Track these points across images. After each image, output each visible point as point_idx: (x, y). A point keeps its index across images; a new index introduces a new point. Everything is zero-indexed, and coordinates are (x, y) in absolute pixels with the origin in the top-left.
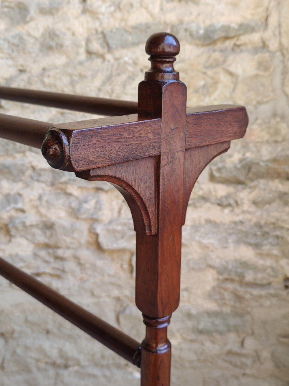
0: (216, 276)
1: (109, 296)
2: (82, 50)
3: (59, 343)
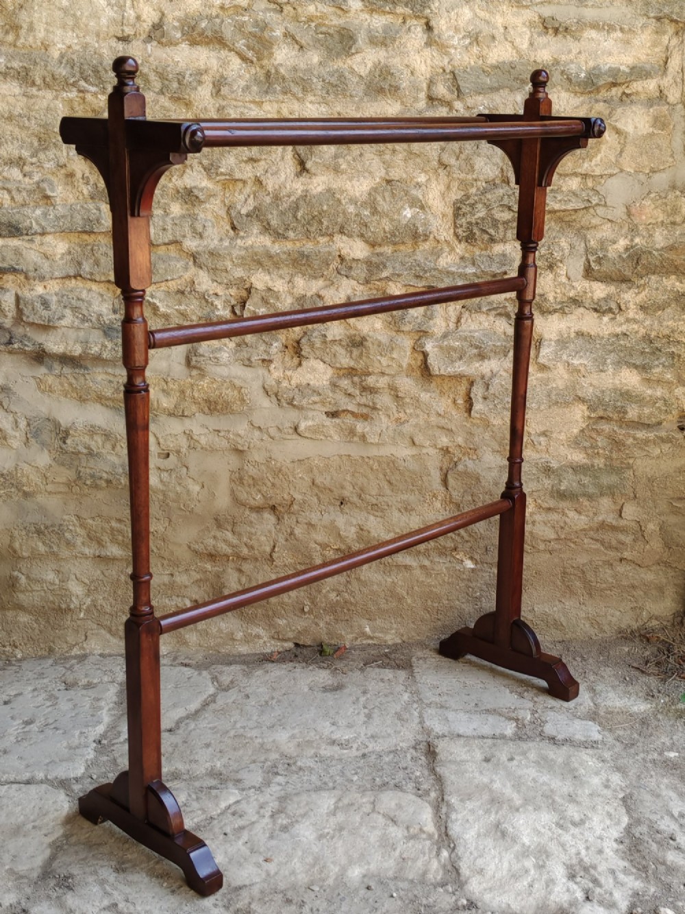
0: (587, 413)
1: (435, 446)
2: (422, 95)
3: (359, 517)
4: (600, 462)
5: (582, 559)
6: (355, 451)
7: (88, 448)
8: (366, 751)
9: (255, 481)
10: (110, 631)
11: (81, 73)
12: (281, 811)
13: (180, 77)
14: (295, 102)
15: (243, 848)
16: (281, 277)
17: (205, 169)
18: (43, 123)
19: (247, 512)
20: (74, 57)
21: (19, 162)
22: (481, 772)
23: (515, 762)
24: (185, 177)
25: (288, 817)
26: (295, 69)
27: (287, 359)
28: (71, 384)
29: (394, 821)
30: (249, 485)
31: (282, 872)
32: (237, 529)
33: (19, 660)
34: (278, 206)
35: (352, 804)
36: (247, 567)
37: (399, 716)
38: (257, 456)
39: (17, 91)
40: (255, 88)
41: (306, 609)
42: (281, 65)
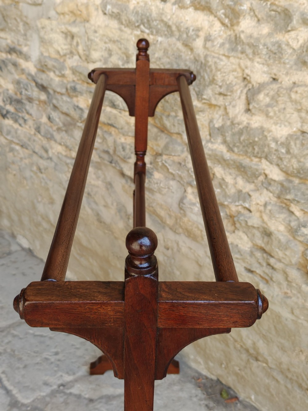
11: (141, 20)
13: (187, 31)
14: (248, 60)
16: (230, 174)
18: (126, 47)
20: (139, 10)
26: (251, 36)
34: (232, 129)
39: (117, 26)
40: (227, 46)
41: (223, 366)
42: (243, 32)
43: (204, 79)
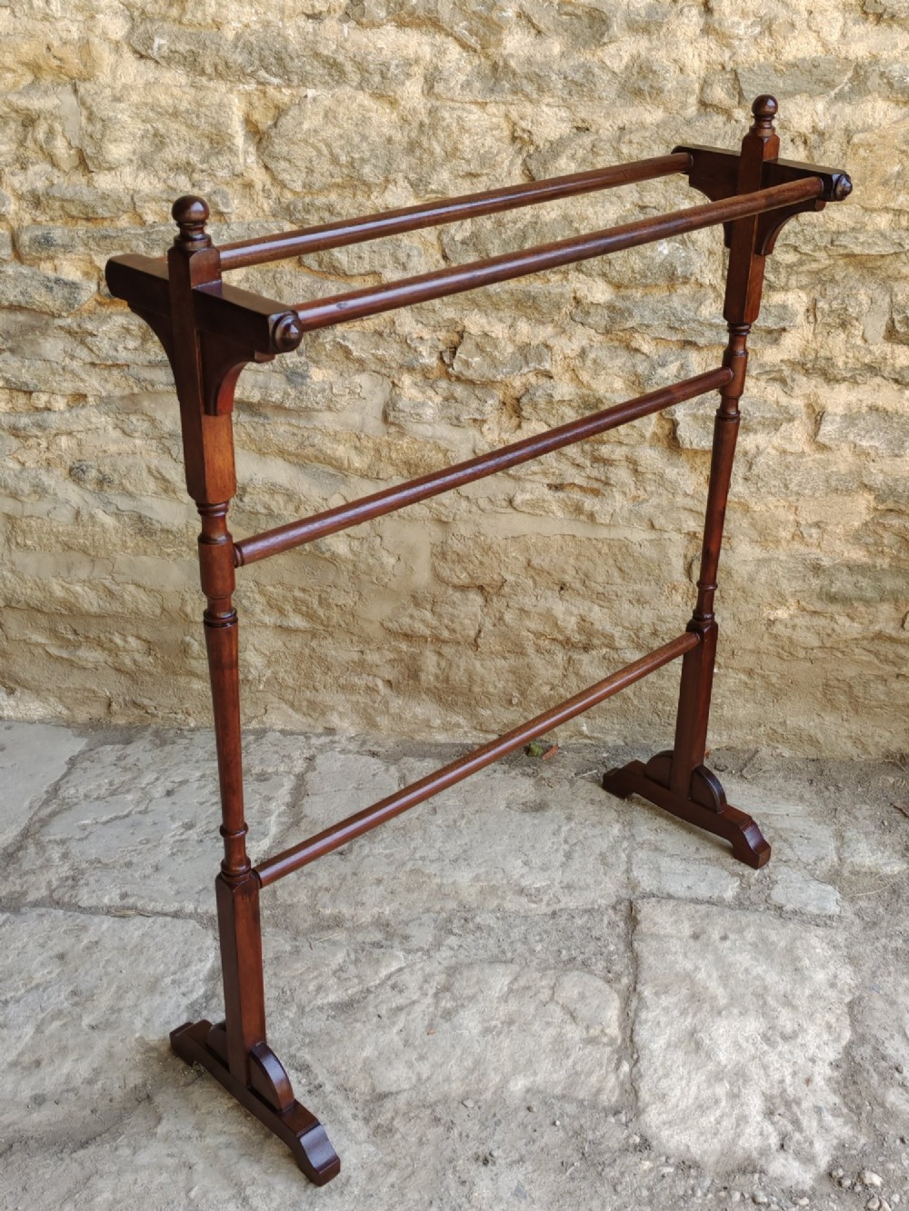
0: (873, 504)
1: (679, 531)
2: (693, 100)
3: (581, 606)
4: (884, 562)
5: (850, 672)
6: (581, 530)
7: (268, 508)
8: (557, 907)
9: (460, 558)
10: (292, 706)
11: (261, 61)
12: (447, 988)
13: (384, 69)
14: (527, 104)
15: (396, 1038)
16: (501, 320)
17: (412, 185)
18: (214, 122)
19: (450, 591)
20: (252, 39)
21: (187, 169)
22: (685, 955)
23: (728, 944)
24: (386, 194)
25: (454, 999)
26: (529, 61)
27: (504, 418)
28: (249, 435)
29: (573, 1017)
30: (453, 562)
31: (434, 1077)
32: (438, 609)
33: (192, 730)
34: (500, 233)
35: (528, 988)
36: (446, 650)
37: (603, 858)
38: (463, 529)
39: (183, 80)
40: (477, 85)
41: (515, 701)
42: (511, 55)
43: (432, 153)
